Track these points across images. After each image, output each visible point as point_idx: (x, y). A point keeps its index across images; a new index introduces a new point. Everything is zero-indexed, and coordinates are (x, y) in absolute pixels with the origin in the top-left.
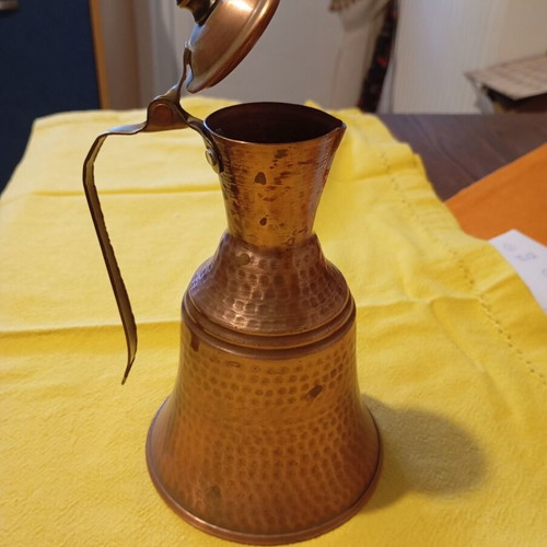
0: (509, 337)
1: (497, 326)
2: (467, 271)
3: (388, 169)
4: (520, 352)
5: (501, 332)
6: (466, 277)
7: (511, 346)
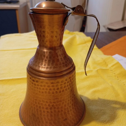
0: (118, 77)
2: (106, 63)
3: (85, 42)
6: (105, 64)
7: (118, 79)
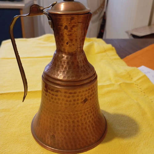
0: (144, 93)
1: (140, 90)
2: (130, 75)
3: (105, 51)
4: (148, 97)
5: (142, 91)
6: (130, 77)
7: (145, 95)
